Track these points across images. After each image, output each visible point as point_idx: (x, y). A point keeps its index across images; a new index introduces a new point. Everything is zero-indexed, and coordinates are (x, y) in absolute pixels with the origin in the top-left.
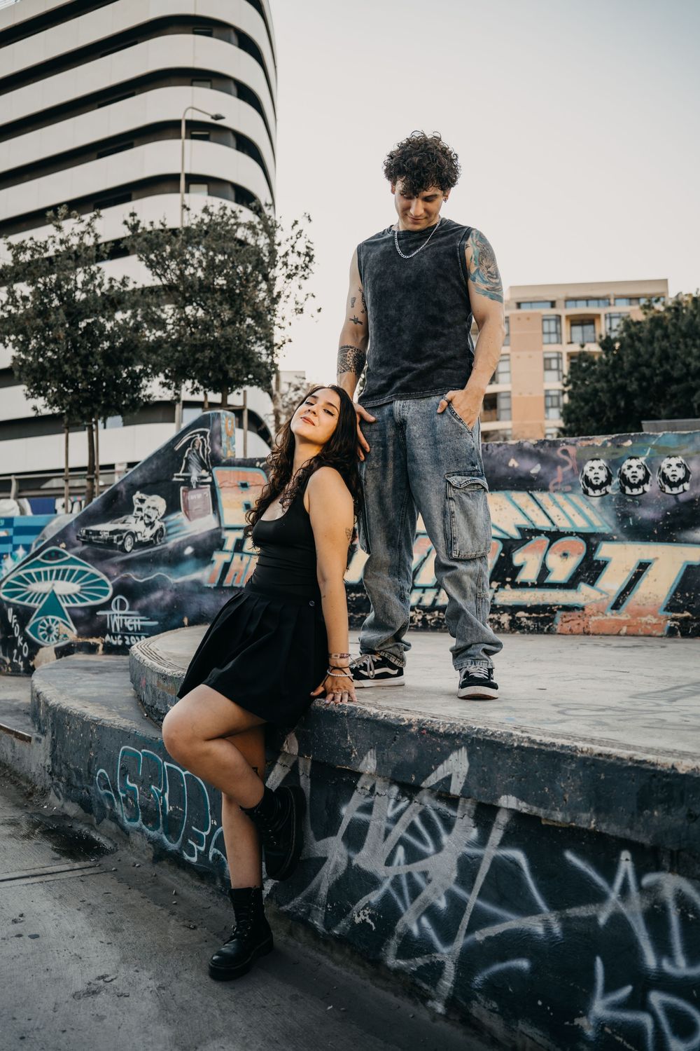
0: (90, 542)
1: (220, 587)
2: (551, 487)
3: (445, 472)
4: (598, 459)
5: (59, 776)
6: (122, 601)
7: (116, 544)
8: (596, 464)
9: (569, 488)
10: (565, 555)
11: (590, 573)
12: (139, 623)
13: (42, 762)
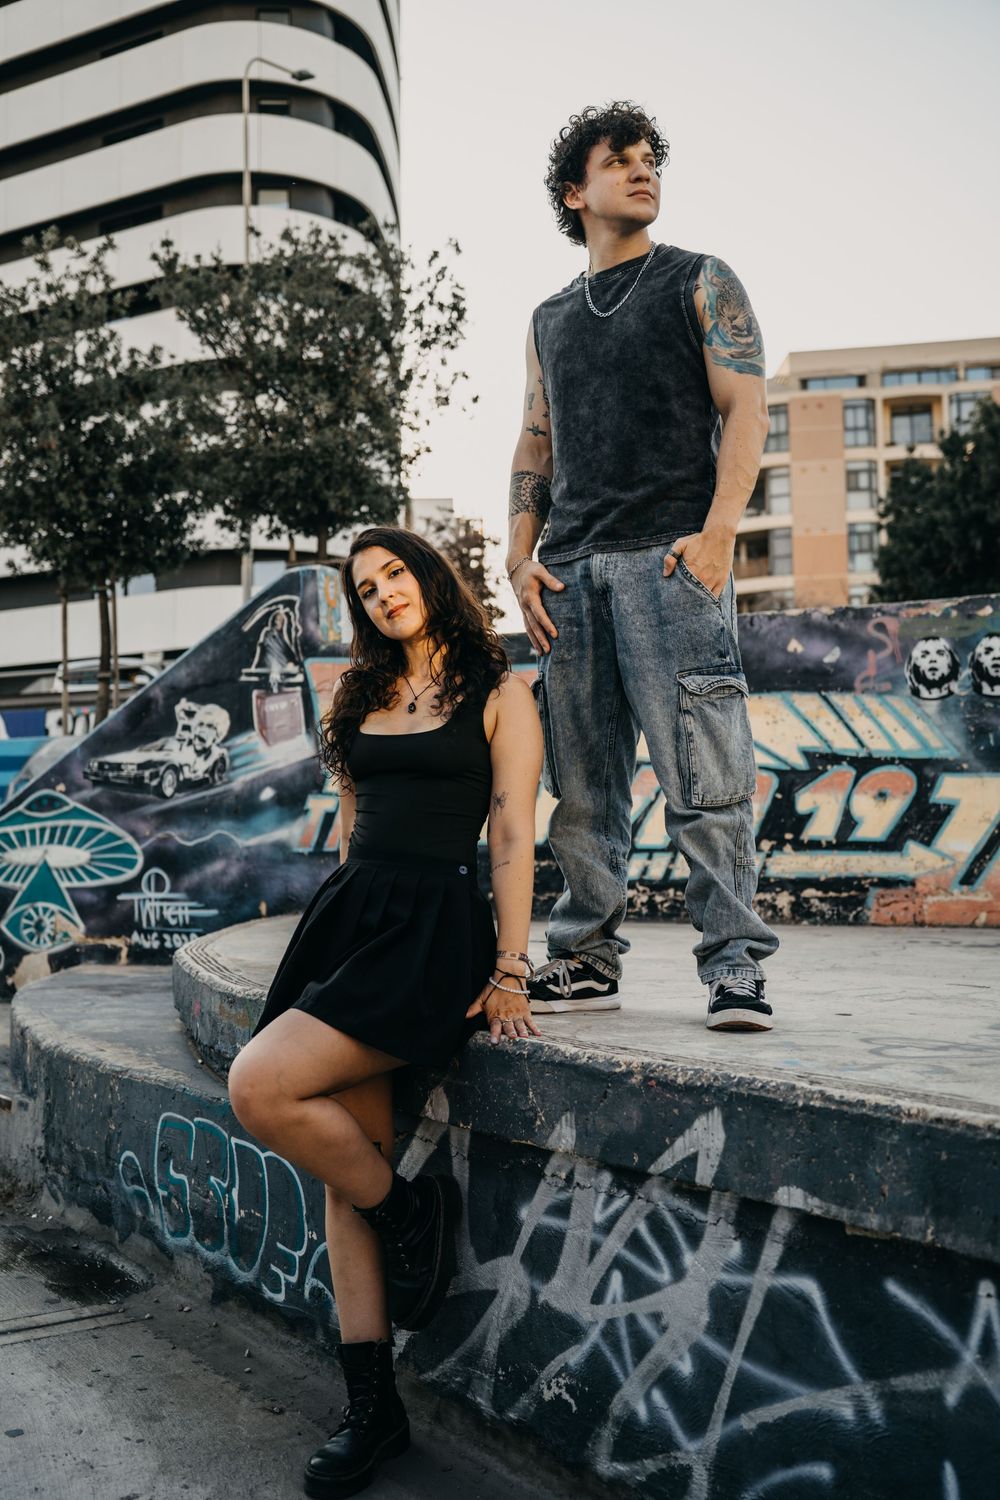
0: (104, 782)
1: (318, 852)
2: (857, 684)
3: (677, 670)
4: (935, 638)
5: (58, 1163)
6: (158, 877)
7: (148, 785)
8: (932, 646)
9: (888, 686)
10: (882, 795)
11: (923, 826)
12: (187, 913)
13: (30, 1142)
